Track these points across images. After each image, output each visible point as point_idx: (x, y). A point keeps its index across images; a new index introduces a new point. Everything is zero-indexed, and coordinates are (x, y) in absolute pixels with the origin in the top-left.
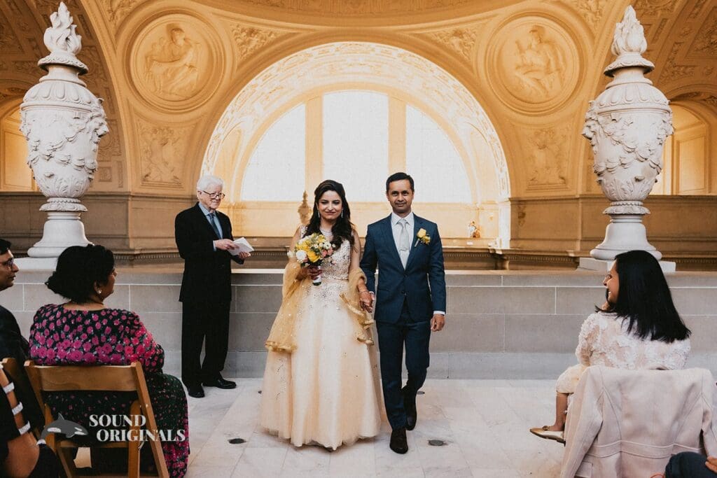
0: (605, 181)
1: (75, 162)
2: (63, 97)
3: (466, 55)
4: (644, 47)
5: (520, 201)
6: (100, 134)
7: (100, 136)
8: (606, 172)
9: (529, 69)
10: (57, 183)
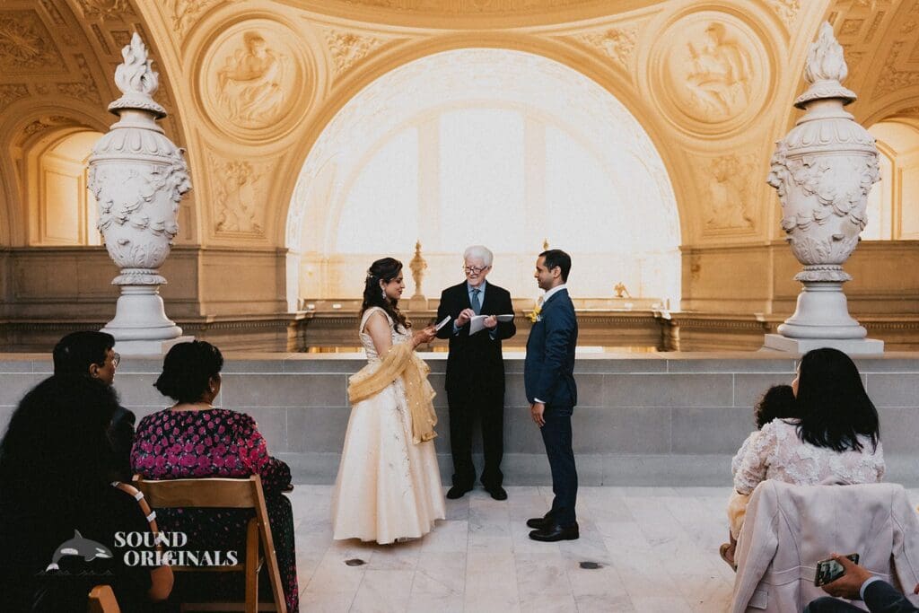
0: (796, 241)
1: (154, 226)
2: (140, 148)
3: (623, 63)
4: (844, 72)
5: (693, 250)
6: (181, 191)
7: (181, 194)
8: (797, 229)
9: (704, 79)
10: (133, 252)
